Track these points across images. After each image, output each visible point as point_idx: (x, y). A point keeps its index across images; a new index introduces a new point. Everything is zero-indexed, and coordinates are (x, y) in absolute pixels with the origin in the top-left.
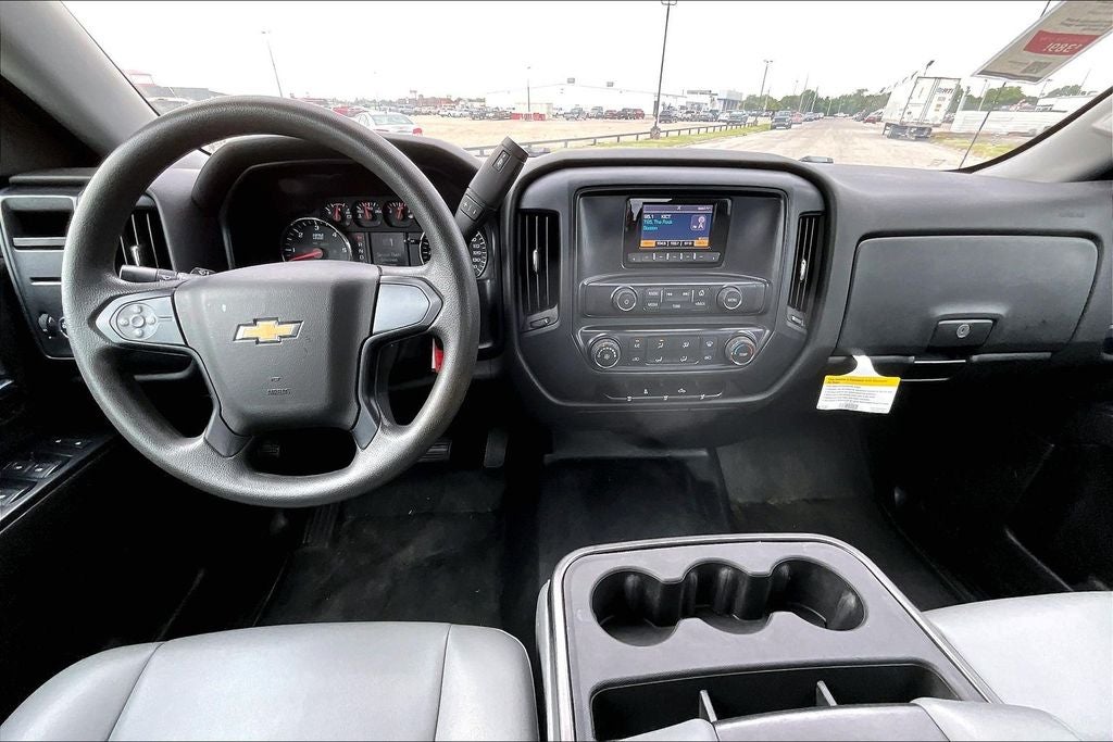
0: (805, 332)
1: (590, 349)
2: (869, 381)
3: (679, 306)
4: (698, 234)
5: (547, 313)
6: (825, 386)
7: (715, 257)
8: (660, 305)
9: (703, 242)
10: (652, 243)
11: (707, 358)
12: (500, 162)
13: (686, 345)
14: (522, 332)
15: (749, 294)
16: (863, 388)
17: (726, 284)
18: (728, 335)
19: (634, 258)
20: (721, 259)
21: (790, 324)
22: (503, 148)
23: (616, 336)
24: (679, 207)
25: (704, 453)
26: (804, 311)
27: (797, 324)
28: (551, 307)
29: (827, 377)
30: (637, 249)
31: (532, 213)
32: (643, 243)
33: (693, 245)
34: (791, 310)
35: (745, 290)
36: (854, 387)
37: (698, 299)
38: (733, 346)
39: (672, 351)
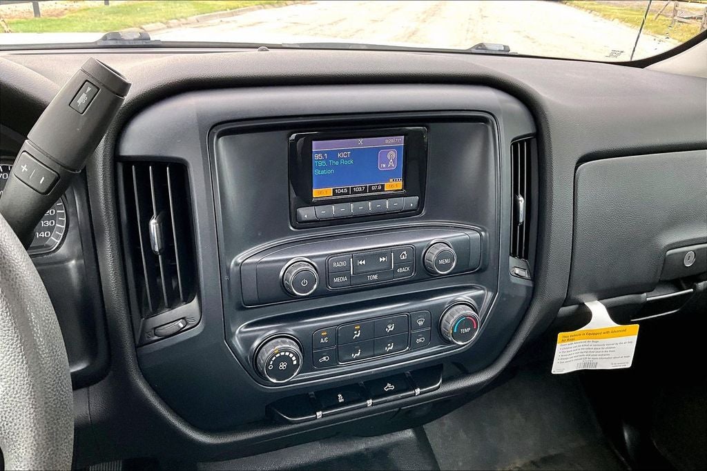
0: (530, 284)
1: (255, 356)
2: (607, 333)
3: (375, 277)
4: (390, 175)
5: (182, 310)
6: (558, 346)
7: (412, 201)
8: (350, 277)
9: (396, 185)
10: (327, 192)
11: (419, 341)
12: (82, 99)
13: (391, 328)
14: (139, 344)
15: (462, 249)
16: (601, 341)
17: (434, 239)
18: (444, 304)
19: (306, 213)
20: (421, 204)
21: (514, 280)
22: (86, 77)
23: (291, 330)
24: (361, 140)
25: (409, 434)
26: (526, 257)
27: (521, 277)
28: (187, 300)
29: (560, 335)
30: (308, 201)
31: (142, 163)
32: (317, 193)
33: (383, 189)
34: (513, 261)
35: (457, 245)
36: (590, 343)
37: (400, 264)
38: (450, 320)
39: (373, 339)
